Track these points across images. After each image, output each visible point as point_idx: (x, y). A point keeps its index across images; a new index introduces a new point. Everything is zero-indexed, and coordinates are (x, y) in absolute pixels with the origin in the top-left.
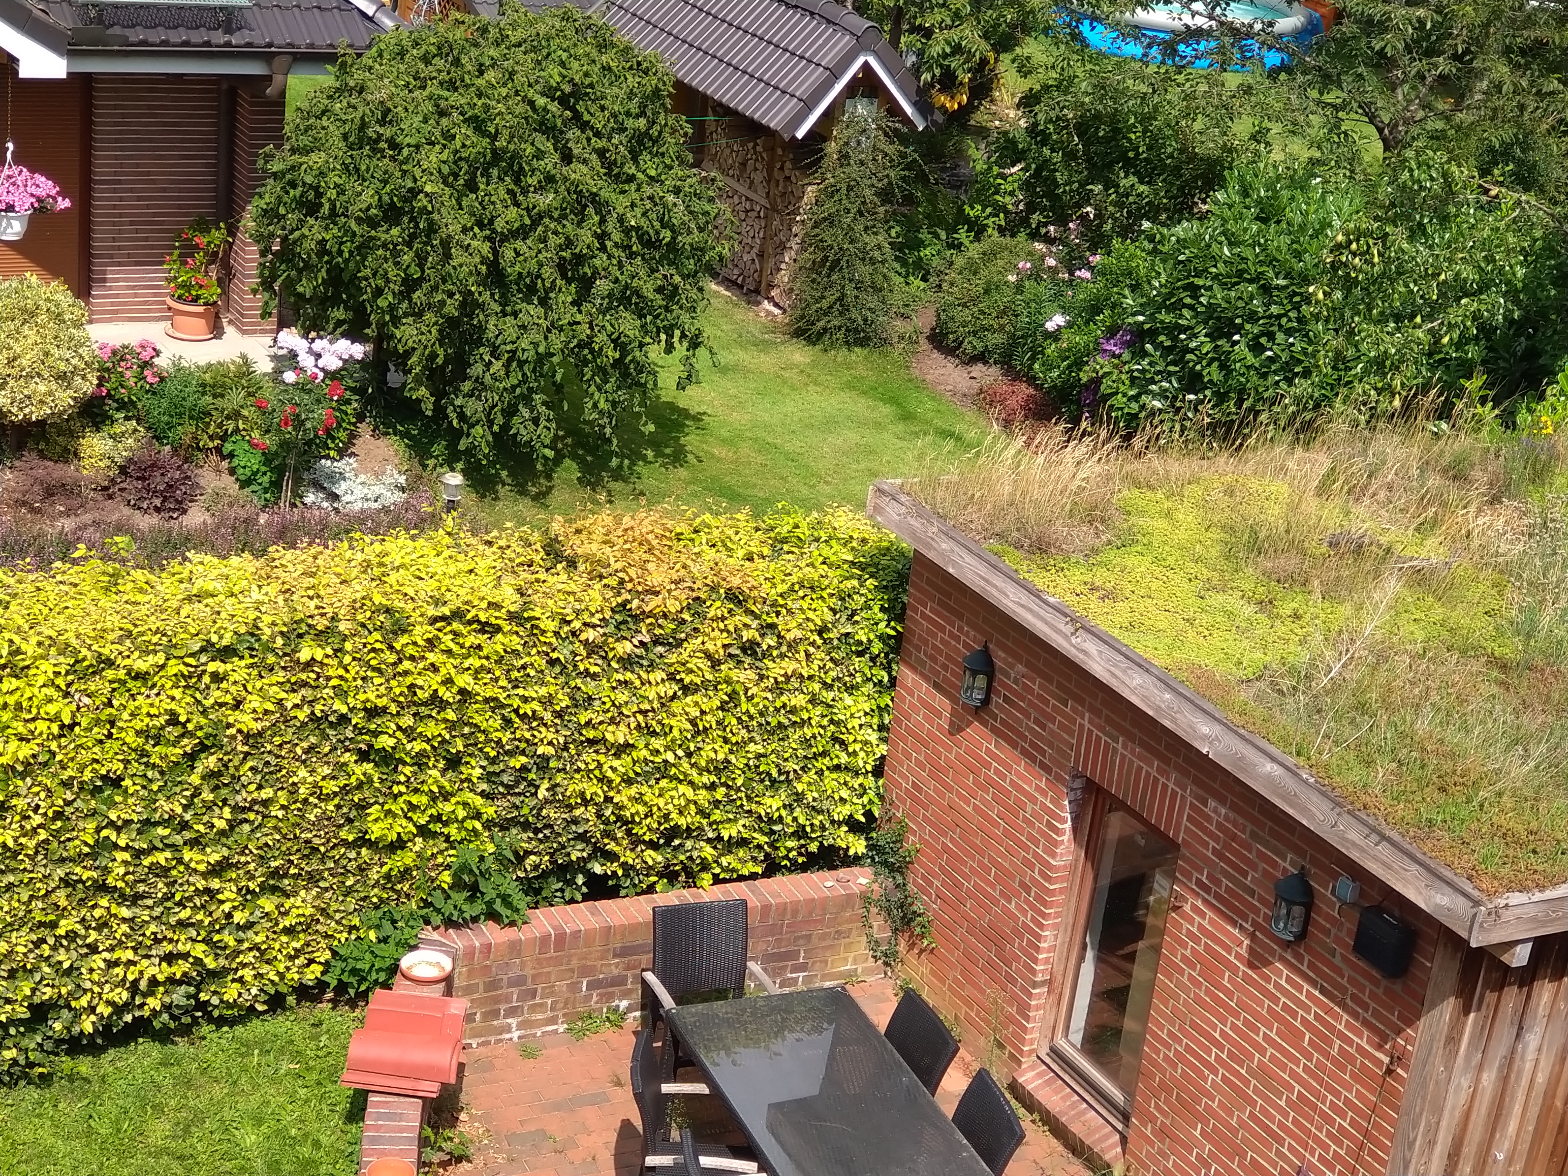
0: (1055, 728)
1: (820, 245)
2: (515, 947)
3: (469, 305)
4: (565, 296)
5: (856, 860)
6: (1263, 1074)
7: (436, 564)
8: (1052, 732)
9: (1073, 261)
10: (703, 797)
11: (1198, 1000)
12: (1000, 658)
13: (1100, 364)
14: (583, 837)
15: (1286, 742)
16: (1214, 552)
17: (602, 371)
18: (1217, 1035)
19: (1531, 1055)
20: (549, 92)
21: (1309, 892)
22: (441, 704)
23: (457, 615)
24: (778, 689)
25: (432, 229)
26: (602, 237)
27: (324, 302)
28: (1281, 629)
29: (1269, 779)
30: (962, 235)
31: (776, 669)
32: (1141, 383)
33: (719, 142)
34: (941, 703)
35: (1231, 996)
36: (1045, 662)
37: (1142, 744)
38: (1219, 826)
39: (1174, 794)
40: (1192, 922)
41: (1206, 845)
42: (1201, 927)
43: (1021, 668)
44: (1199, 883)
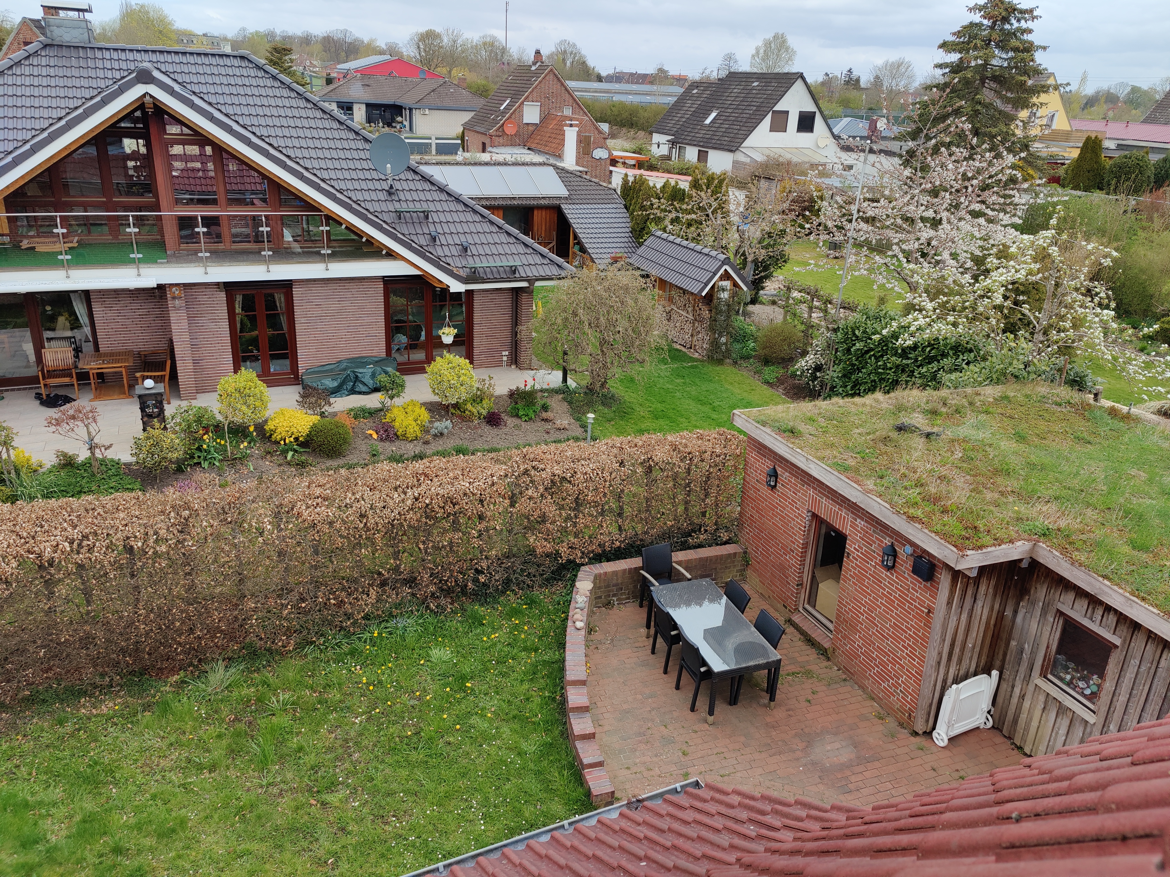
2: (614, 572)
6: (881, 616)
12: (779, 470)
18: (863, 602)
19: (980, 609)
21: (895, 551)
29: (878, 511)
33: (674, 297)
34: (759, 486)
35: (868, 588)
36: (796, 472)
37: (832, 500)
38: (861, 528)
39: (844, 517)
40: (853, 562)
41: (857, 535)
42: (856, 564)
43: (787, 474)
44: (855, 548)
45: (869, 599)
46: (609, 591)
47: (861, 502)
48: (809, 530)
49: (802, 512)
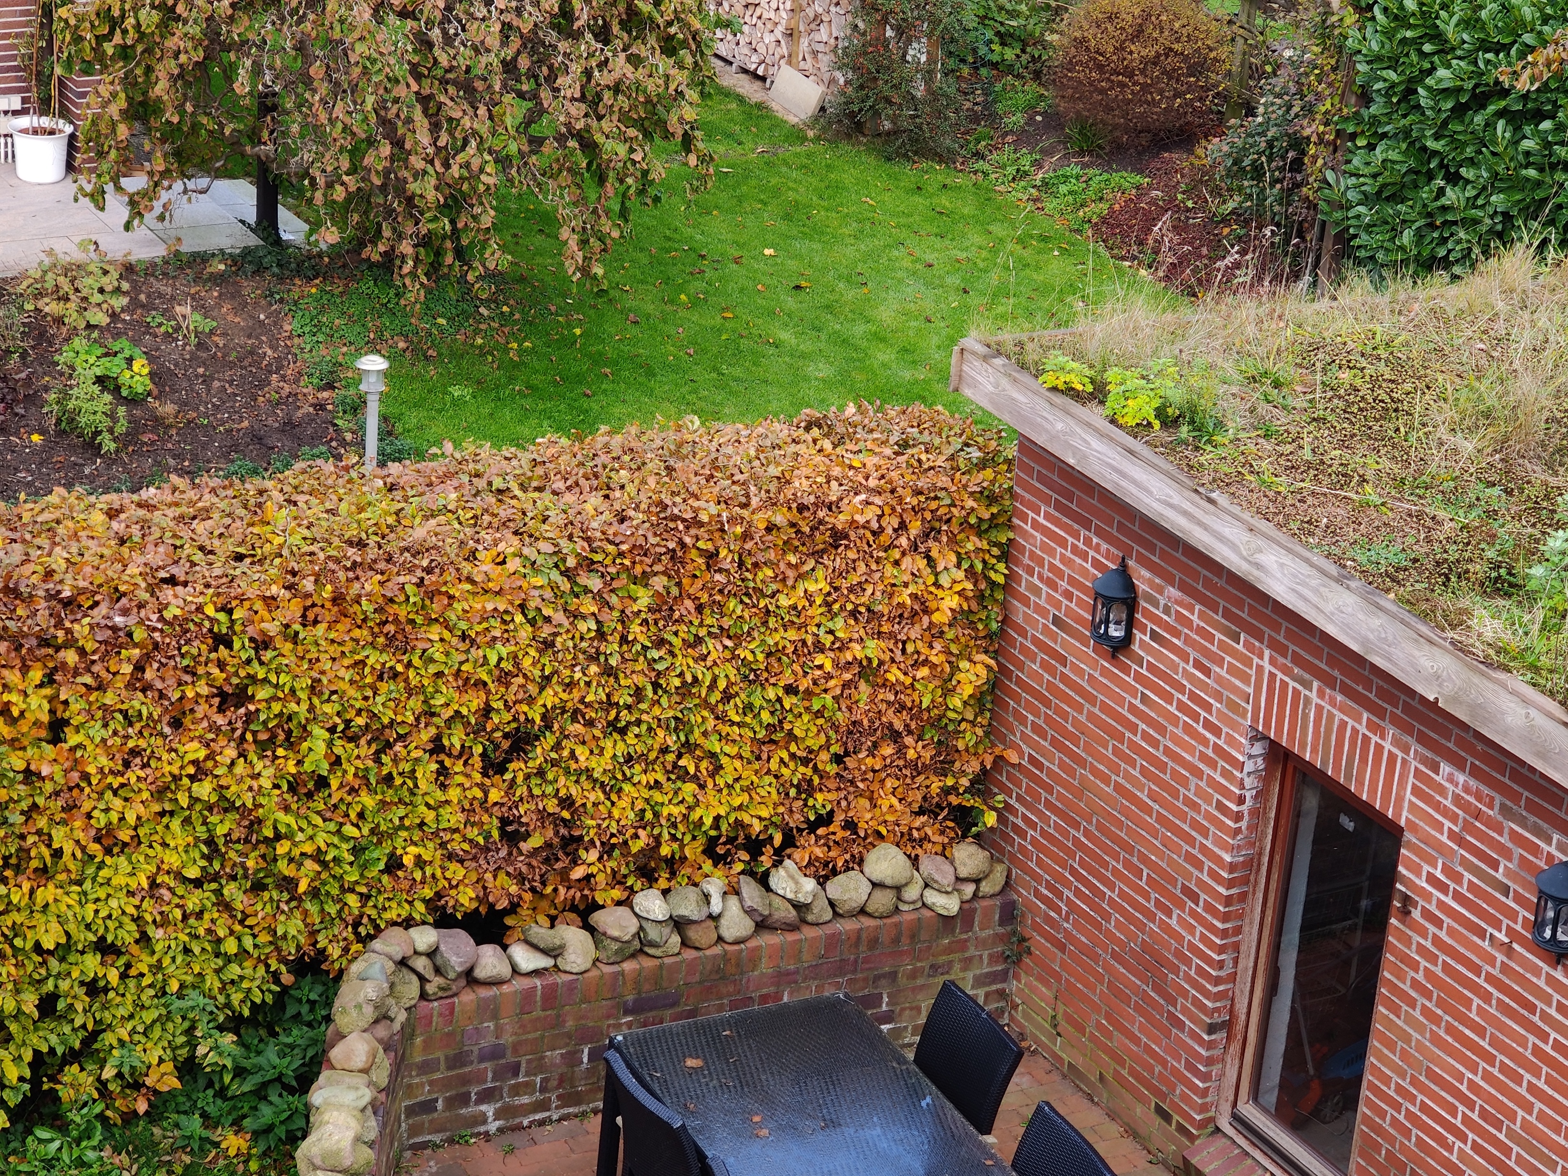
0: (1223, 673)
6: (1529, 1137)
8: (1219, 680)
11: (1436, 1040)
12: (1143, 578)
18: (1464, 1088)
34: (1065, 644)
35: (1480, 1031)
36: (1207, 583)
37: (1346, 690)
38: (1457, 799)
39: (1392, 758)
40: (1423, 933)
41: (1439, 827)
42: (1436, 941)
43: (1173, 592)
44: (1431, 879)
45: (1488, 1077)
46: (465, 1080)
47: (1455, 699)
48: (1254, 812)
49: (1231, 740)
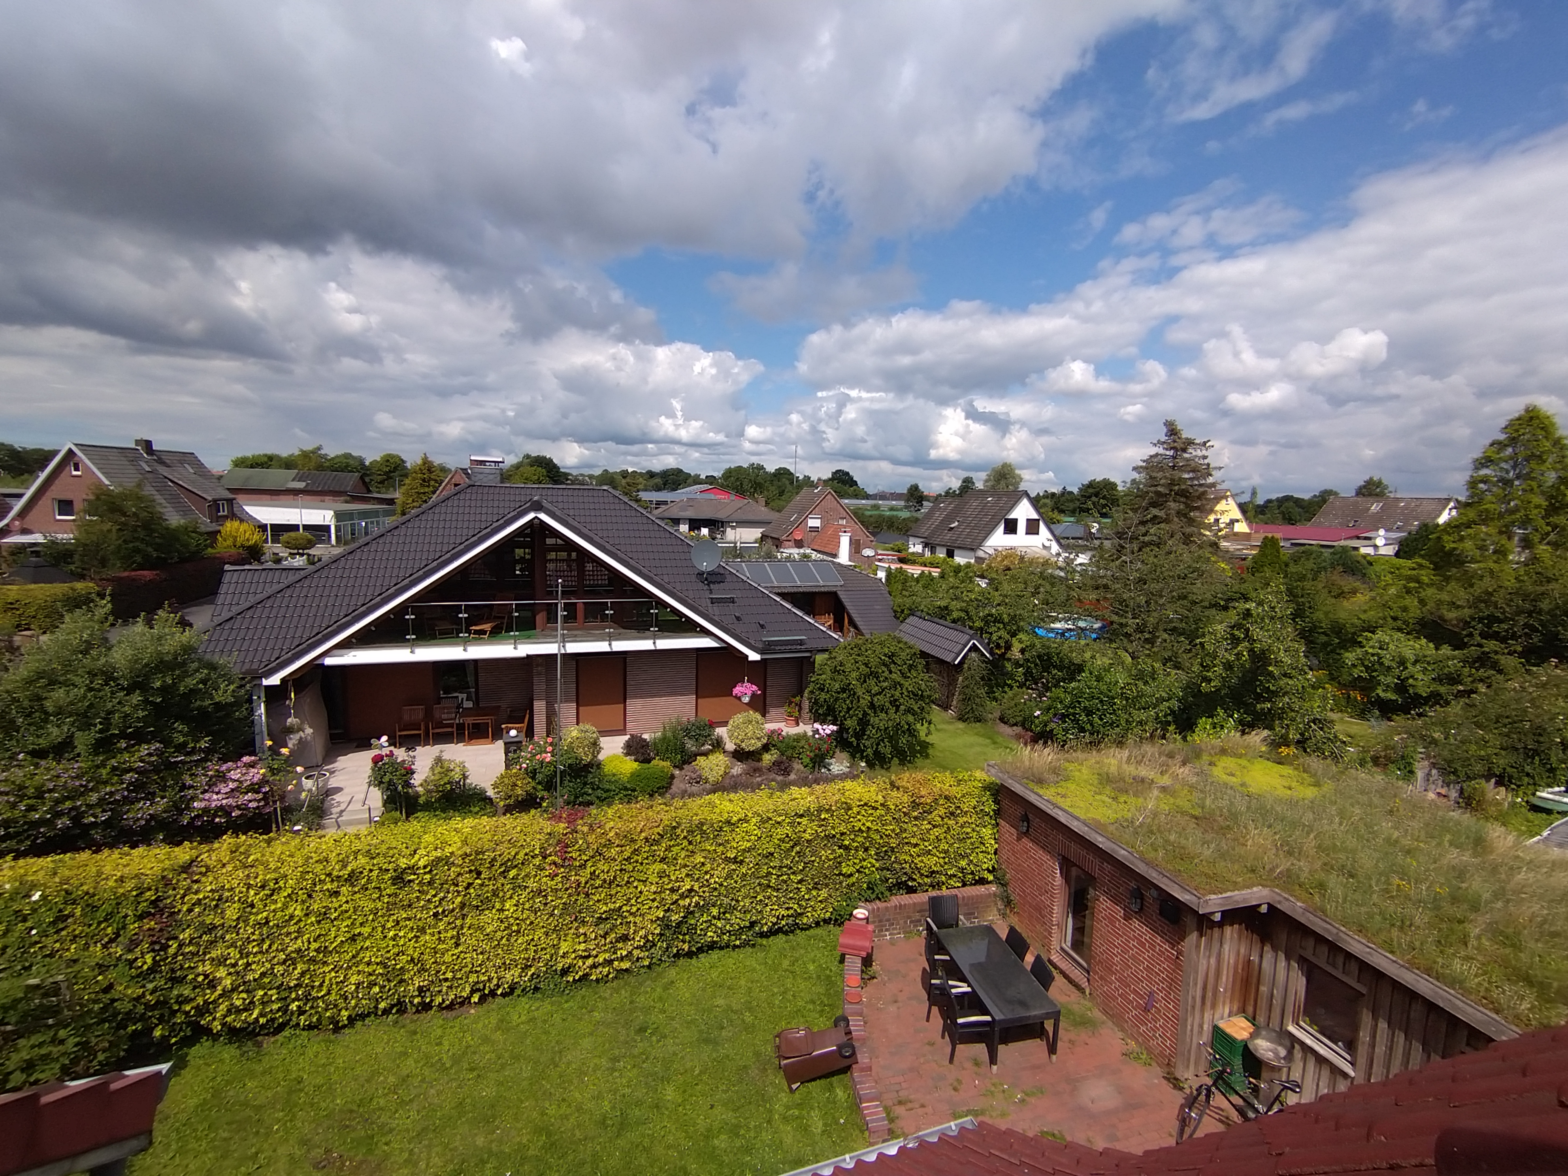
0: (1050, 839)
1: (965, 694)
2: (887, 908)
3: (865, 714)
4: (892, 711)
5: (990, 882)
6: (1133, 957)
7: (859, 789)
9: (1040, 696)
10: (941, 861)
11: (1108, 931)
12: (1030, 816)
13: (1053, 725)
14: (905, 873)
15: (1127, 843)
16: (1096, 782)
17: (903, 732)
19: (1227, 953)
20: (885, 655)
21: (1142, 894)
22: (862, 832)
23: (866, 804)
24: (962, 827)
25: (855, 693)
26: (902, 694)
27: (826, 715)
28: (1121, 806)
29: (1123, 856)
30: (1006, 689)
31: (961, 820)
32: (1066, 731)
33: (933, 666)
34: (1013, 830)
35: (1119, 930)
36: (1045, 818)
37: (1080, 844)
38: (1109, 872)
39: (1092, 861)
40: (1103, 904)
41: (1105, 878)
42: (1106, 906)
43: (1038, 819)
44: (1104, 891)
45: (1121, 941)
47: (1106, 847)
48: (1060, 873)
49: (1053, 855)
